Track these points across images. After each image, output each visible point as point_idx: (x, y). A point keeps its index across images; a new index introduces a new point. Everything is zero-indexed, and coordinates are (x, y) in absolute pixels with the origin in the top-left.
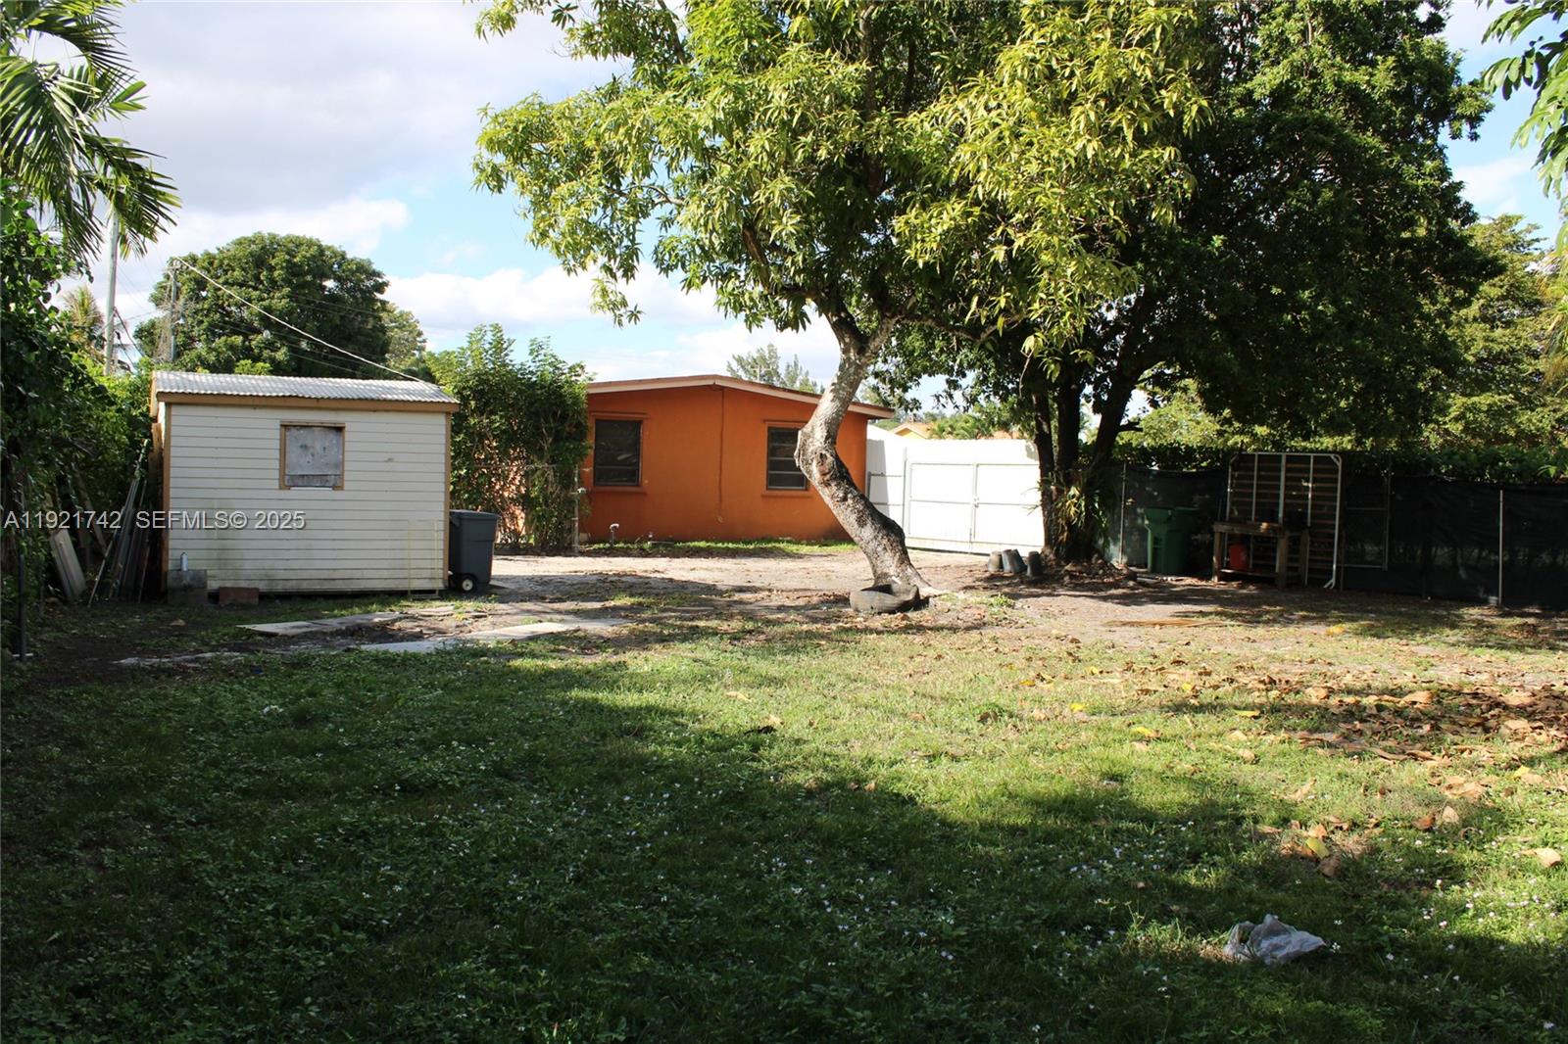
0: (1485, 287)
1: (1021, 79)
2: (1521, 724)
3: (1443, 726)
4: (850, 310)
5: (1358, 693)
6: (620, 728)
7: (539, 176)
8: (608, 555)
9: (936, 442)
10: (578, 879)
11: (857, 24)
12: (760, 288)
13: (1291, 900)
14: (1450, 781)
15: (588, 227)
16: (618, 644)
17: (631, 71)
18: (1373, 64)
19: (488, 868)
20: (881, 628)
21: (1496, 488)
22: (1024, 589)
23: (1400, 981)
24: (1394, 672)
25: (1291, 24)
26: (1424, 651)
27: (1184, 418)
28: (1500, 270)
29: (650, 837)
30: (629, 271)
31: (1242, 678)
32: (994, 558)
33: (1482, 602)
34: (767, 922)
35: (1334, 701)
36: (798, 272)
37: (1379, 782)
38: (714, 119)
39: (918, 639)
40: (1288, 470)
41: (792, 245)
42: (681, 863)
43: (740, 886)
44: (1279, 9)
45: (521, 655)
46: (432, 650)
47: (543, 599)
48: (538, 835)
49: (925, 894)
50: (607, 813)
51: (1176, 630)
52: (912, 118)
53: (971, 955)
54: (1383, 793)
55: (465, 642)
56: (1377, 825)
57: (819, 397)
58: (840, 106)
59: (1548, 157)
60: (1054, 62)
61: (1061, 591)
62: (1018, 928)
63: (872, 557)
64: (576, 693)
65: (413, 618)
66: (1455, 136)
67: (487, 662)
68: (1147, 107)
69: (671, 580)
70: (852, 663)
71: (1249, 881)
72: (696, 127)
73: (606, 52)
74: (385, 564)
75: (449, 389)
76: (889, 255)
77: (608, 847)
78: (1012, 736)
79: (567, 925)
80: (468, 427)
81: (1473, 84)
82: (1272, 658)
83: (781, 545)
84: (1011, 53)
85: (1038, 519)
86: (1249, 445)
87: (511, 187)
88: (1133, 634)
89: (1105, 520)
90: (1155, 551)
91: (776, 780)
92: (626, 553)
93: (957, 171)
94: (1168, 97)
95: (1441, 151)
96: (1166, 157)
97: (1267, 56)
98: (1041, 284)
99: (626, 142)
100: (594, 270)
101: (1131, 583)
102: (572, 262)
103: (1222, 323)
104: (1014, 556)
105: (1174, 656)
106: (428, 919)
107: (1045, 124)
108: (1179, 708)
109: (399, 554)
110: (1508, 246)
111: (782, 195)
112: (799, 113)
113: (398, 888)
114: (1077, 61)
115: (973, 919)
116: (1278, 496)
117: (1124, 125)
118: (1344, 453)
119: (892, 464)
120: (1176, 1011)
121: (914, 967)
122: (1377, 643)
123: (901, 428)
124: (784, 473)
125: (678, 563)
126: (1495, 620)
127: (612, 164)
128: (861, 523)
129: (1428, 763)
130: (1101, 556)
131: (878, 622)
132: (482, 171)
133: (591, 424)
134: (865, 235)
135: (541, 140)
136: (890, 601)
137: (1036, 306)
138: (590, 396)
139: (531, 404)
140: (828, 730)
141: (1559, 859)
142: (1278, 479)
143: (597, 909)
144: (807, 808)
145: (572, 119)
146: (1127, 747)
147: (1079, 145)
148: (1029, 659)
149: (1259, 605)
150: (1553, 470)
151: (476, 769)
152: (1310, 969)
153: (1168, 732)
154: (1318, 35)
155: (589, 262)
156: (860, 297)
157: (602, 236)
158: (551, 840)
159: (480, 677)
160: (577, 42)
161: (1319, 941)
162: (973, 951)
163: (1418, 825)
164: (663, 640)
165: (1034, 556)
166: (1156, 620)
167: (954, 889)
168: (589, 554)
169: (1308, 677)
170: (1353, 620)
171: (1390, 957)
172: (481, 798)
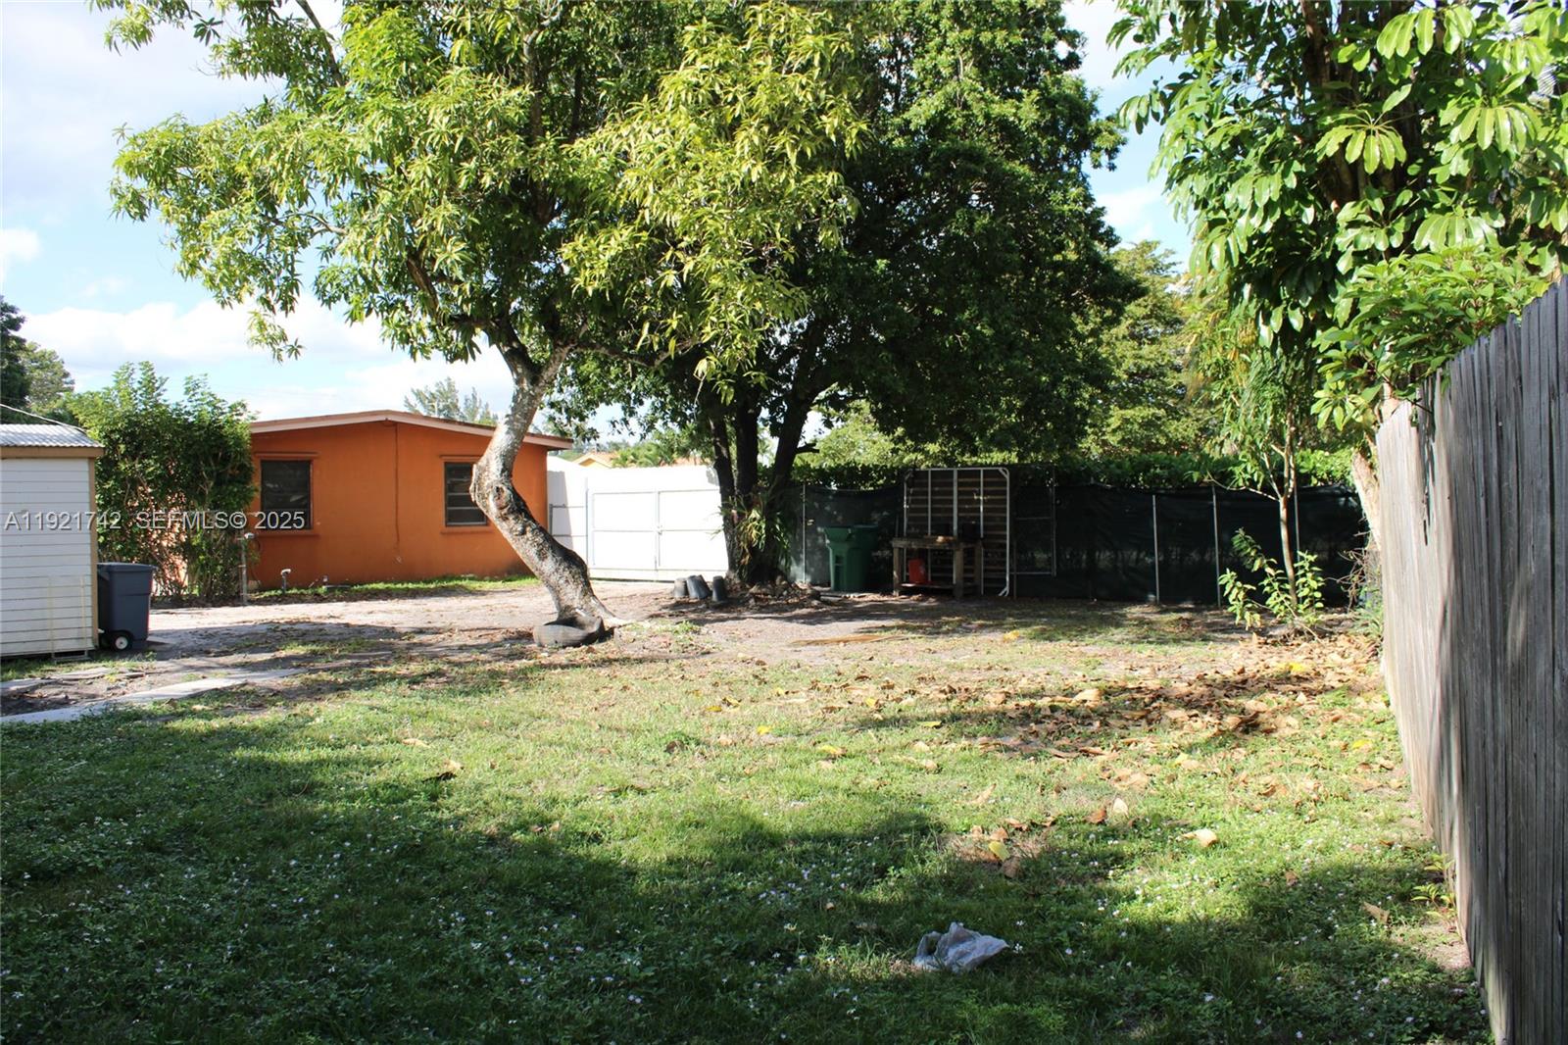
0: (1131, 308)
1: (685, 104)
2: (1180, 714)
3: (1112, 722)
4: (523, 340)
5: (1032, 696)
6: (288, 786)
7: (187, 204)
8: (280, 603)
9: (620, 471)
10: (237, 958)
11: (520, 49)
12: (428, 319)
13: (975, 905)
14: (1119, 774)
15: (243, 258)
16: (288, 696)
17: (284, 92)
18: (1019, 97)
19: (132, 955)
20: (565, 662)
21: (1148, 493)
22: (710, 615)
23: (1079, 974)
24: (1066, 672)
25: (942, 58)
26: (1092, 650)
27: (861, 438)
28: (1143, 292)
29: (319, 902)
30: (287, 304)
31: (924, 689)
32: (680, 585)
33: (1140, 600)
34: (446, 982)
35: (1011, 705)
36: (466, 301)
37: (1054, 780)
38: (373, 145)
39: (604, 671)
40: (960, 485)
41: (458, 273)
42: (353, 928)
43: (416, 946)
44: (932, 44)
45: (181, 715)
46: (77, 717)
47: (207, 653)
48: (194, 912)
49: (612, 937)
50: (272, 881)
51: (861, 646)
52: (579, 145)
53: (660, 996)
54: (1058, 792)
55: (115, 705)
56: (1053, 823)
57: (493, 429)
58: (503, 132)
59: (1175, 185)
60: (717, 88)
61: (747, 614)
62: (708, 962)
63: (555, 590)
64: (240, 753)
65: (57, 683)
66: (1097, 165)
67: (141, 726)
68: (808, 131)
69: (347, 625)
70: (535, 700)
71: (935, 891)
72: (353, 154)
73: (256, 70)
74: (24, 626)
75: (94, 433)
76: (561, 282)
77: (272, 918)
78: (699, 763)
79: (224, 1010)
80: (118, 473)
81: (1109, 119)
82: (952, 667)
83: (464, 583)
84: (675, 78)
85: (721, 541)
86: (922, 462)
87: (155, 215)
88: (819, 653)
89: (786, 541)
90: (837, 569)
91: (456, 829)
92: (299, 599)
93: (623, 197)
94: (830, 123)
95: (1084, 179)
96: (829, 182)
97: (923, 88)
98: (710, 309)
99: (279, 168)
100: (250, 302)
101: (815, 603)
102: (226, 295)
103: (891, 344)
104: (700, 582)
105: (858, 672)
106: (57, 1025)
107: (712, 149)
108: (865, 724)
109: (37, 614)
110: (1149, 268)
111: (445, 222)
112: (460, 138)
113: (19, 995)
114: (740, 87)
115: (661, 957)
116: (952, 510)
117: (788, 150)
118: (1011, 466)
119: (574, 495)
120: (867, 1031)
121: (601, 1015)
122: (1049, 646)
123: (584, 458)
124: (461, 509)
125: (354, 606)
126: (1154, 618)
127: (266, 190)
128: (542, 556)
129: (1099, 758)
130: (785, 577)
131: (562, 657)
132: (122, 197)
133: (256, 465)
134: (536, 264)
135: (186, 164)
136: (575, 634)
137: (708, 329)
138: (254, 436)
139: (189, 446)
140: (510, 771)
141: (1215, 838)
142: (951, 493)
143: (259, 989)
144: (489, 856)
145: (221, 142)
146: (813, 767)
147: (744, 169)
148: (715, 685)
149: (939, 617)
150: (1196, 476)
151: (122, 846)
152: (996, 972)
153: (852, 749)
154: (969, 69)
155: (245, 294)
156: (532, 326)
157: (258, 267)
158: (208, 917)
159: (131, 743)
160: (224, 60)
161: (1002, 943)
162: (662, 991)
163: (1092, 820)
164: (338, 689)
165: (719, 581)
166: (839, 637)
167: (641, 927)
168: (259, 602)
169: (986, 684)
170: (1026, 625)
171: (1069, 952)
172: (128, 878)
